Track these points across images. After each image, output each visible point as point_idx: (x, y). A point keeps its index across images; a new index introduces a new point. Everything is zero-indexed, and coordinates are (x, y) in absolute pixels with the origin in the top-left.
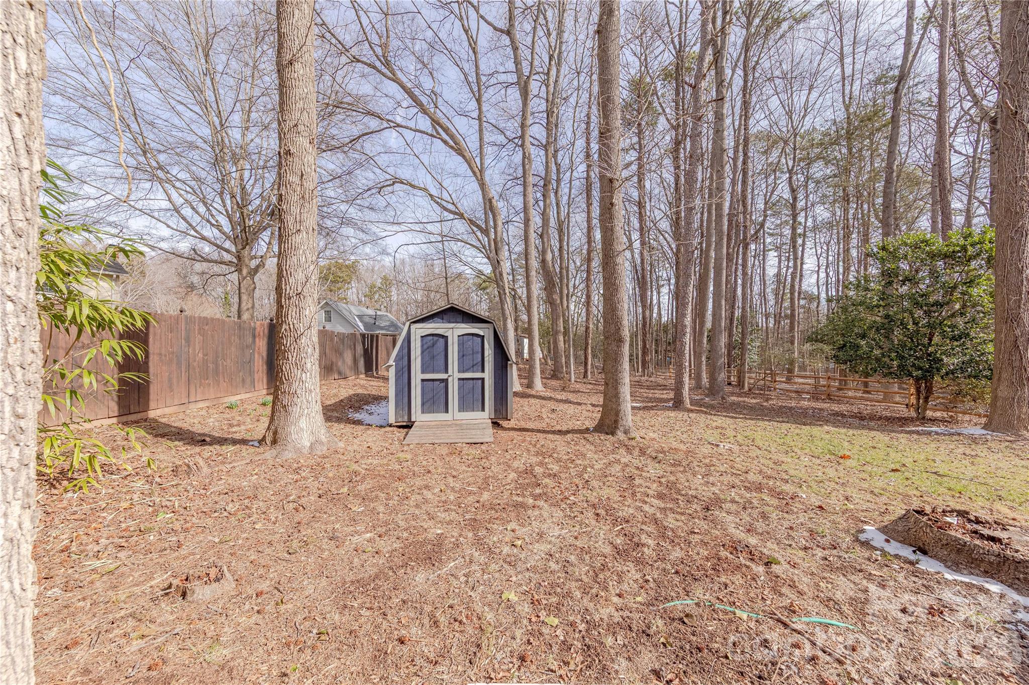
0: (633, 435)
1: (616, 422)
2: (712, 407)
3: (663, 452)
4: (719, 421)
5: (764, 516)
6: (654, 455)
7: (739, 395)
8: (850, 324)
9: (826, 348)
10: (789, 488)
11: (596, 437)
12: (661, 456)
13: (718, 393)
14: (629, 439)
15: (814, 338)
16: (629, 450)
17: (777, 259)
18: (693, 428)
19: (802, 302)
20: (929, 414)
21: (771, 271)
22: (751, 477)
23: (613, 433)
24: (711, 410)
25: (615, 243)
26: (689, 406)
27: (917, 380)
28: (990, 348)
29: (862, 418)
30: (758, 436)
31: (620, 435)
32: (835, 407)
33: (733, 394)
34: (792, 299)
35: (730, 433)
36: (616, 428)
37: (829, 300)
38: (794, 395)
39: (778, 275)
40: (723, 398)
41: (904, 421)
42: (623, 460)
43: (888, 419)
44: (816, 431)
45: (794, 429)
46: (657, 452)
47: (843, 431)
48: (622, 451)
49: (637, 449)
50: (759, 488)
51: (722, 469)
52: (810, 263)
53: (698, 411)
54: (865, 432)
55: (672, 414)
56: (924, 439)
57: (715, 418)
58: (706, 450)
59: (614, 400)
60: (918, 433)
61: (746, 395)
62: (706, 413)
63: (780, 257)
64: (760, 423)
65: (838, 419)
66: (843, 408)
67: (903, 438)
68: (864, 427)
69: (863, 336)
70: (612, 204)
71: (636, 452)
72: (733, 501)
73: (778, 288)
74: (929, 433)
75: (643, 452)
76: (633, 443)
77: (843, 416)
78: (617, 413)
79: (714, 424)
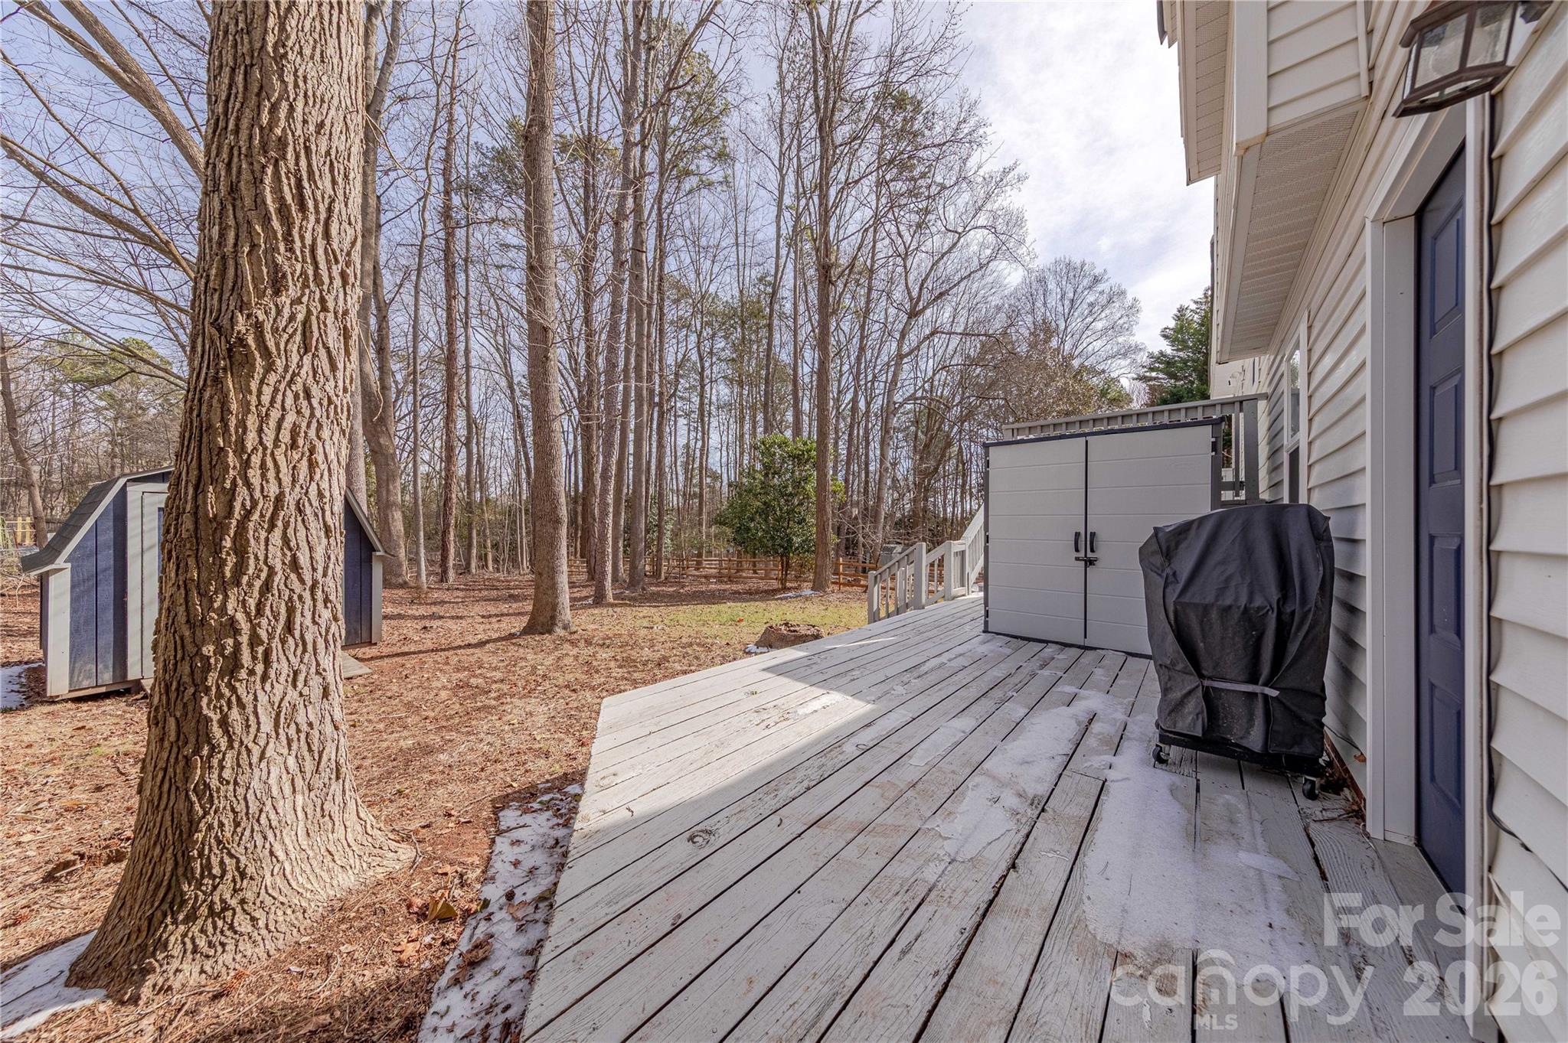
0: (574, 629)
1: (553, 618)
2: (634, 599)
3: (610, 638)
4: (645, 611)
5: (697, 658)
6: (601, 642)
7: (657, 585)
8: (744, 507)
9: (728, 530)
10: (709, 641)
11: (531, 640)
12: (608, 642)
13: (638, 583)
14: (571, 633)
15: (720, 521)
16: (573, 643)
17: (686, 428)
18: (622, 621)
19: (709, 480)
20: (788, 585)
21: (682, 441)
22: (684, 640)
23: (550, 632)
24: (634, 602)
25: (550, 406)
26: (612, 600)
27: (782, 556)
28: (814, 530)
29: (751, 594)
30: (681, 617)
31: (559, 631)
32: (735, 587)
33: (651, 584)
34: (701, 478)
35: (657, 619)
36: (554, 624)
37: (730, 485)
38: (703, 580)
39: (687, 446)
40: (644, 589)
41: (775, 591)
42: (571, 653)
43: (766, 592)
44: (723, 607)
45: (706, 608)
46: (604, 639)
47: (739, 604)
48: (567, 646)
49: (583, 641)
50: (691, 645)
51: (662, 640)
52: (714, 439)
53: (621, 605)
54: (752, 603)
55: (596, 611)
56: (784, 602)
57: (640, 609)
58: (643, 632)
59: (550, 592)
60: (781, 599)
61: (664, 584)
62: (630, 605)
63: (688, 425)
64: (680, 608)
65: (736, 596)
66: (739, 587)
67: (772, 603)
68: (752, 600)
69: (752, 520)
70: (547, 358)
71: (582, 644)
72: (676, 655)
73: (687, 463)
74: (786, 598)
75: (588, 643)
76: (576, 636)
77: (739, 593)
78: (554, 607)
79: (641, 615)
